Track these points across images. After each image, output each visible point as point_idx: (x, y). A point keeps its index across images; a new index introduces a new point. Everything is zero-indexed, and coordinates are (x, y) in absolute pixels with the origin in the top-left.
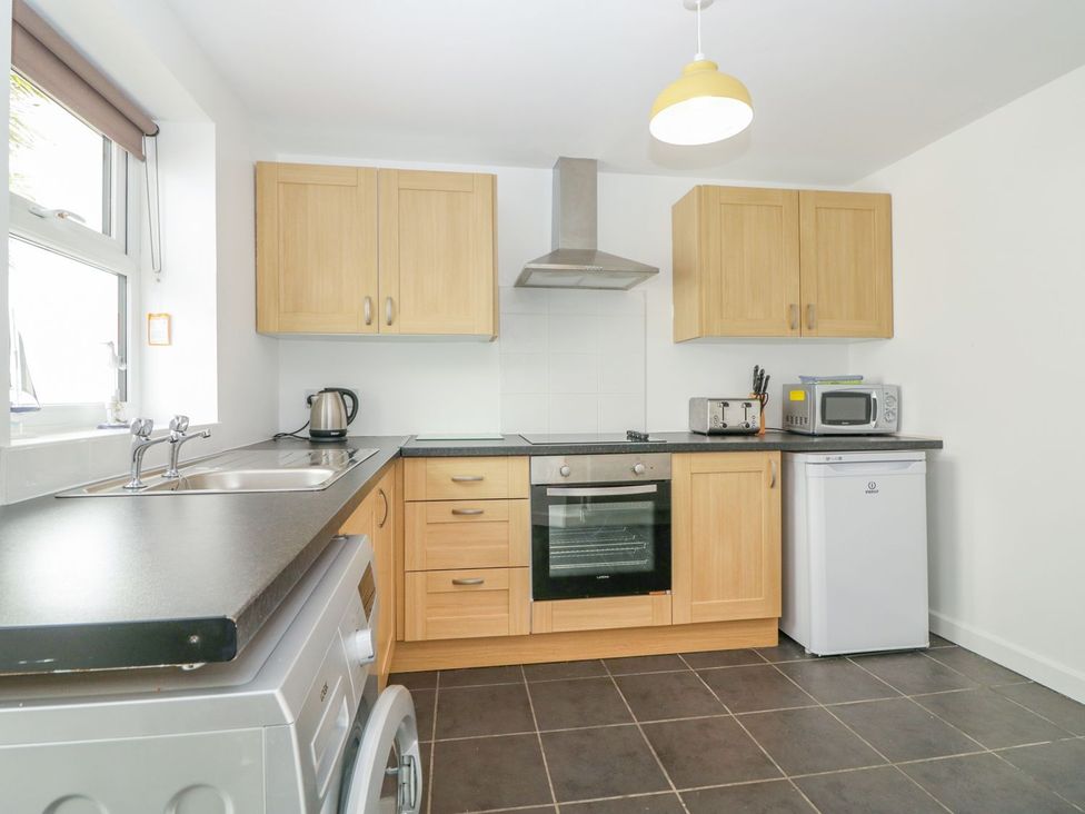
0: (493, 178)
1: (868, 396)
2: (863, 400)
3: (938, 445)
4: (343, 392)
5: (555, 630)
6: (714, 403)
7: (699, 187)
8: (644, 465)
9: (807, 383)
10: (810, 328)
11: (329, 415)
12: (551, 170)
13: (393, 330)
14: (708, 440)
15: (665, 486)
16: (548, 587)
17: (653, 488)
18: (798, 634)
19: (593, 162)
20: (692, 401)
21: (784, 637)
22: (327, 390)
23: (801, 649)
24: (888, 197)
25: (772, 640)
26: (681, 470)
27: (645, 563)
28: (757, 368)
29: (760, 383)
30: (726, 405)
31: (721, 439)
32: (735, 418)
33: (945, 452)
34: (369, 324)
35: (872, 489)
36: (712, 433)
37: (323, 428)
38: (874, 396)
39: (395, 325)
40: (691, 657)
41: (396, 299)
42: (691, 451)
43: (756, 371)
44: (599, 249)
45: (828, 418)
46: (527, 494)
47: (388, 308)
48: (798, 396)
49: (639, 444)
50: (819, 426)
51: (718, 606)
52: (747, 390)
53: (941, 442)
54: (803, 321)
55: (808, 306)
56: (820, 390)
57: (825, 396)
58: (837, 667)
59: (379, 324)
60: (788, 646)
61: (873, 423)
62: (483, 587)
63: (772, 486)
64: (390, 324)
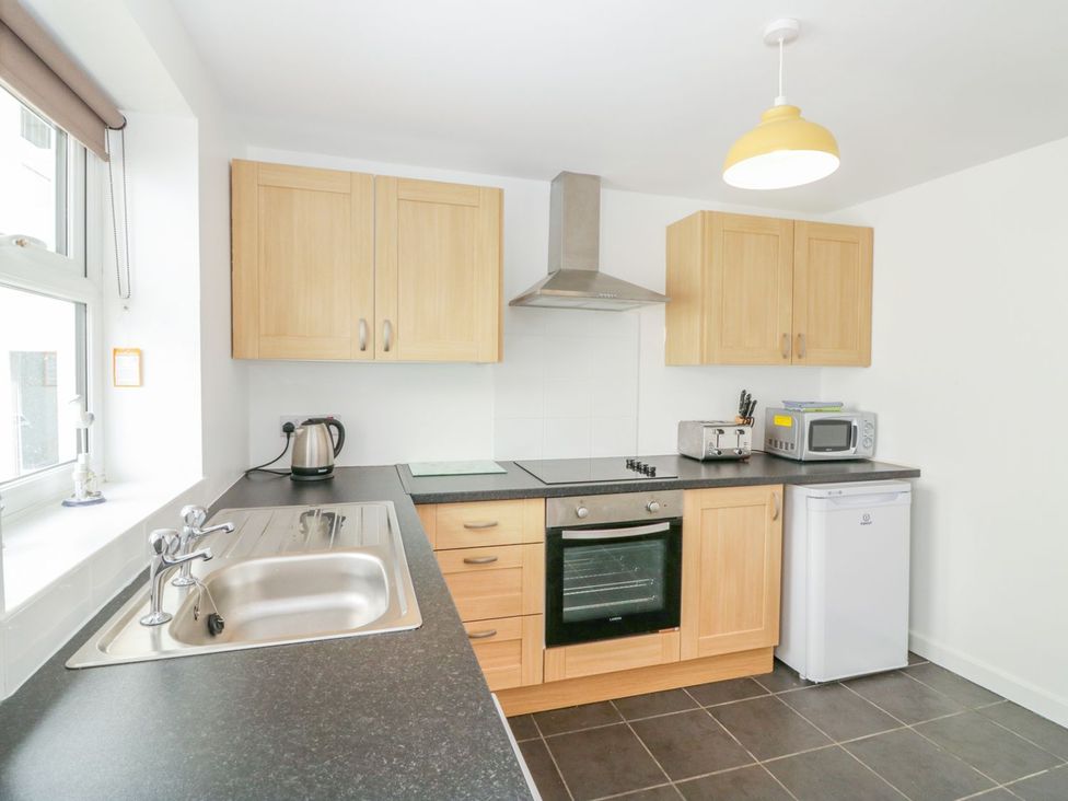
0: (501, 192)
1: (848, 424)
2: (845, 427)
3: (915, 474)
4: (330, 422)
5: (568, 677)
6: (710, 430)
7: (703, 212)
8: (659, 503)
9: (794, 409)
10: (800, 357)
11: (315, 448)
12: (549, 184)
13: (391, 355)
15: (677, 526)
16: (562, 631)
17: (665, 526)
18: (791, 660)
19: (596, 179)
21: (778, 662)
22: (311, 422)
23: (795, 675)
24: (871, 231)
25: (768, 668)
26: (694, 508)
27: (654, 600)
28: (744, 392)
29: (747, 407)
30: (721, 432)
31: (719, 467)
32: (729, 443)
33: (921, 481)
34: (364, 349)
35: (866, 522)
36: (708, 461)
37: (308, 466)
38: (854, 423)
39: (393, 349)
40: (695, 690)
41: (393, 323)
42: (703, 488)
43: (743, 396)
44: (601, 270)
45: (814, 445)
46: (542, 537)
47: (386, 332)
48: (783, 421)
49: (654, 481)
50: (806, 453)
51: (726, 638)
52: (736, 417)
53: (918, 471)
54: (795, 350)
55: (799, 335)
56: (809, 418)
57: (813, 423)
58: (832, 694)
59: (376, 344)
60: (782, 672)
61: (852, 449)
62: (497, 638)
63: (775, 519)
64: (387, 349)
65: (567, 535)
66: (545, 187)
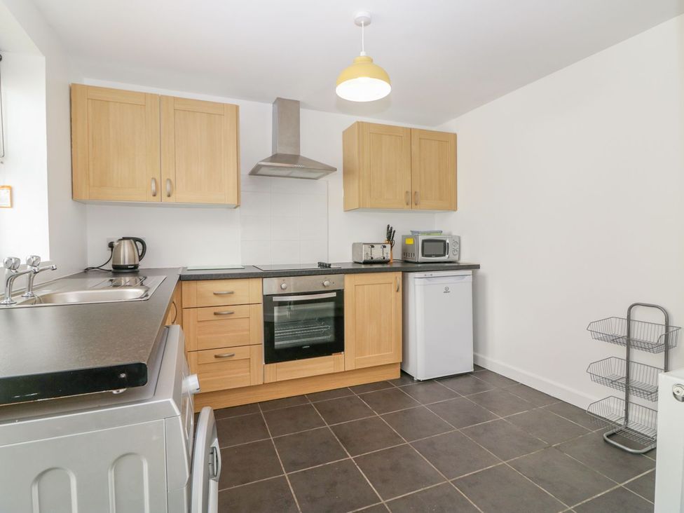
0: (237, 107)
1: (444, 242)
2: (442, 243)
3: (477, 267)
4: (136, 240)
5: (278, 380)
6: (367, 246)
7: (358, 122)
8: (328, 281)
9: (415, 234)
10: (416, 204)
11: (126, 255)
12: (271, 106)
13: (172, 200)
14: (363, 266)
15: (340, 293)
16: (274, 355)
17: (334, 295)
18: (410, 371)
19: (297, 102)
20: (354, 245)
21: (403, 373)
22: (124, 239)
23: (411, 378)
24: (455, 135)
25: (397, 375)
26: (350, 284)
27: (329, 337)
28: (389, 226)
29: (390, 234)
30: (373, 247)
31: (371, 266)
32: (377, 254)
33: (481, 271)
34: (155, 195)
35: (447, 291)
36: (366, 263)
37: (122, 264)
38: (448, 241)
39: (173, 196)
40: (355, 388)
41: (173, 180)
42: (355, 273)
43: (388, 228)
44: (302, 154)
45: (425, 253)
46: (261, 300)
47: (168, 186)
48: (410, 242)
49: (325, 269)
50: (421, 258)
51: (371, 358)
52: (384, 239)
53: (479, 265)
54: (413, 201)
55: (415, 192)
56: (421, 238)
57: (424, 241)
58: (429, 385)
59: (162, 195)
60: (406, 378)
61: (447, 256)
62: (234, 358)
63: (397, 291)
64: (169, 196)
65: (276, 299)
66: (269, 108)
